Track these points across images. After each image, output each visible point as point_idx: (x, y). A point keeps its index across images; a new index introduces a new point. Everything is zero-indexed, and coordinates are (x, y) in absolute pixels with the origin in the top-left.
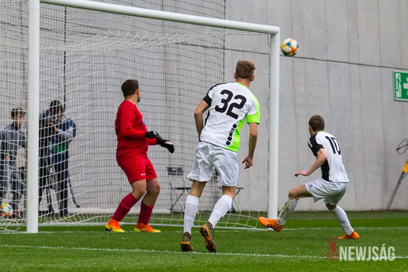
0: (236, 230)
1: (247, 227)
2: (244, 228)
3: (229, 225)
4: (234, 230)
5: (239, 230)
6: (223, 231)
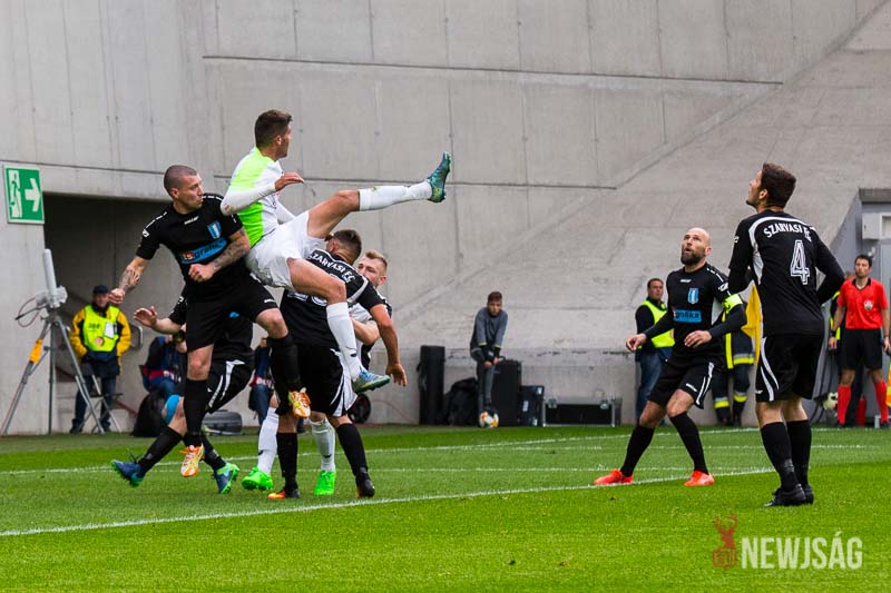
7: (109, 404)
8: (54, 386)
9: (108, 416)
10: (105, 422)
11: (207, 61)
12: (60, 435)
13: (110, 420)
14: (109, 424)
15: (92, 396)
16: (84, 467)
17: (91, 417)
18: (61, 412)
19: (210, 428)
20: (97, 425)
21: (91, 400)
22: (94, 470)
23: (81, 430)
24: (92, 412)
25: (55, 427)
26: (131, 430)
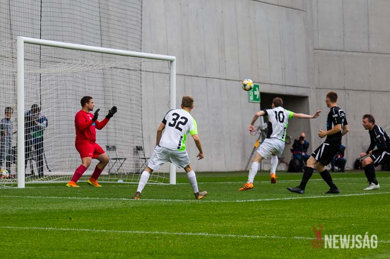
1: (156, 182)
11: (315, 51)
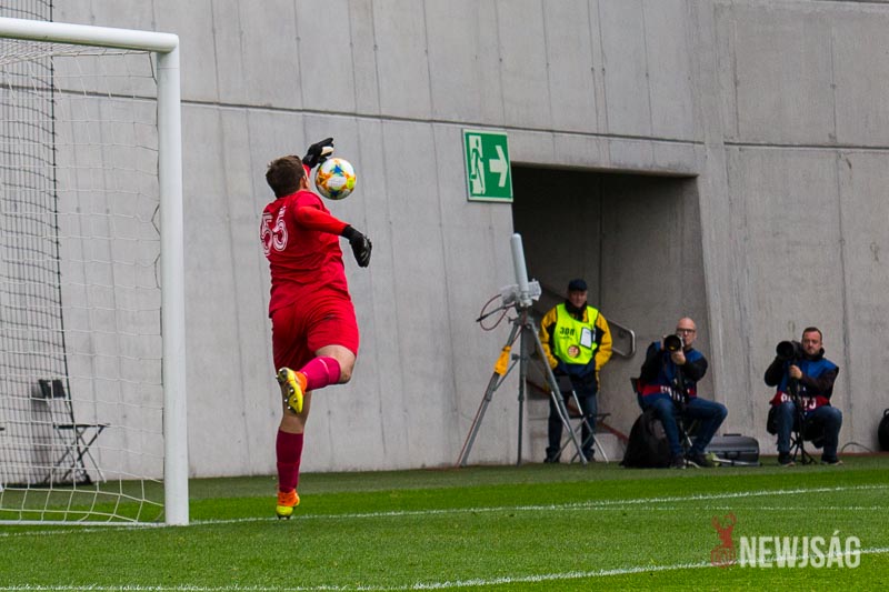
0: (89, 527)
1: (115, 519)
2: (107, 523)
3: (71, 517)
4: (84, 527)
5: (97, 527)
6: (57, 532)
7: (593, 427)
8: (525, 403)
9: (592, 441)
10: (587, 450)
12: (532, 466)
13: (594, 447)
14: (593, 451)
15: (572, 417)
16: (562, 504)
17: (571, 442)
18: (533, 436)
19: (719, 456)
20: (578, 453)
21: (570, 421)
22: (575, 507)
23: (558, 460)
24: (572, 438)
25: (525, 455)
26: (621, 460)
